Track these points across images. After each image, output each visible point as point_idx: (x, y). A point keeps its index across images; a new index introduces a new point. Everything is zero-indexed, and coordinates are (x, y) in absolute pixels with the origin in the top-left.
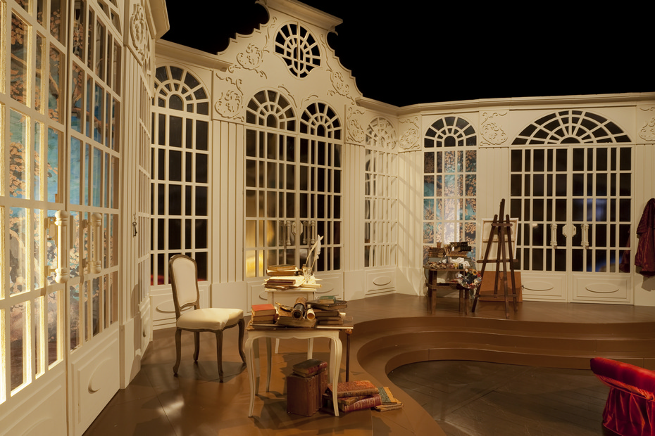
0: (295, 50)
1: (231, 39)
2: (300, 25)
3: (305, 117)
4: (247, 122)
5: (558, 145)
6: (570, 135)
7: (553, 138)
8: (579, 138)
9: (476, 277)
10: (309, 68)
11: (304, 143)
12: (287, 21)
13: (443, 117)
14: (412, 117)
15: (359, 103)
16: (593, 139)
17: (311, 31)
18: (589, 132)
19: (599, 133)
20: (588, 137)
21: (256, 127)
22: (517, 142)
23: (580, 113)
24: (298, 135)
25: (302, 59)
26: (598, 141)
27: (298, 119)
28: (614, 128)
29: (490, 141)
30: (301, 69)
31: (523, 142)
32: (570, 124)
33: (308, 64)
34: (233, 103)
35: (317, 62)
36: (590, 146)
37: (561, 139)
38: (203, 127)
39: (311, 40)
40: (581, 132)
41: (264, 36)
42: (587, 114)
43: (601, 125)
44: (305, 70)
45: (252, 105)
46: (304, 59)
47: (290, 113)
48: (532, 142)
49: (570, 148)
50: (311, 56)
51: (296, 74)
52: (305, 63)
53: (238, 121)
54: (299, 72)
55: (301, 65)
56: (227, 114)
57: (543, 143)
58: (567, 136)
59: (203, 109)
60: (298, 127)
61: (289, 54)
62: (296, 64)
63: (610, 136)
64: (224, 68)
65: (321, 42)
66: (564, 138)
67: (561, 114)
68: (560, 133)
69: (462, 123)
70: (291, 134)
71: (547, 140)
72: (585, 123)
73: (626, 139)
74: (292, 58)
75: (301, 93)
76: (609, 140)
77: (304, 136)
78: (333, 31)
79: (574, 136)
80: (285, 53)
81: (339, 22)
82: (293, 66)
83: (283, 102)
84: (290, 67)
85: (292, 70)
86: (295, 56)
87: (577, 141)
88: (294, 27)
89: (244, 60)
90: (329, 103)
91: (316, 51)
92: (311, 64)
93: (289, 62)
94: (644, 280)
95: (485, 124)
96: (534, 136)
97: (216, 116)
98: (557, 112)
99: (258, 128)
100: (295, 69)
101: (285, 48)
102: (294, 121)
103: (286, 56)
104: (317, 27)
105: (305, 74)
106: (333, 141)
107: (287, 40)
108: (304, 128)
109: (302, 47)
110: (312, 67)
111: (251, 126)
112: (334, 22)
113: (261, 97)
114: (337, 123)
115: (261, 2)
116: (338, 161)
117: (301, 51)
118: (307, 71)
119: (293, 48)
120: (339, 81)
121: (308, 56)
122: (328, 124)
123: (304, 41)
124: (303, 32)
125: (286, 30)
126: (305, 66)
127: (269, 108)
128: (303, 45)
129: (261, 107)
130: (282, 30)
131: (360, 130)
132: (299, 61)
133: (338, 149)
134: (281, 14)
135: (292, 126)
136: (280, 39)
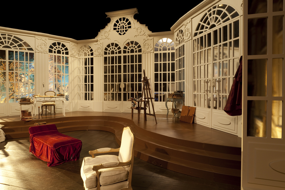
1: (99, 32)
2: (122, 17)
3: (125, 48)
4: (104, 54)
5: (208, 32)
7: (206, 28)
10: (126, 31)
11: (125, 57)
12: (118, 18)
16: (221, 21)
17: (127, 17)
18: (219, 18)
20: (219, 21)
22: (195, 35)
24: (122, 55)
25: (123, 28)
26: (223, 22)
27: (122, 49)
29: (186, 38)
32: (212, 16)
34: (99, 50)
35: (130, 27)
36: (220, 26)
37: (209, 27)
38: (92, 59)
39: (127, 20)
40: (216, 20)
41: (110, 26)
45: (106, 49)
47: (119, 48)
48: (199, 33)
53: (101, 55)
54: (122, 33)
56: (97, 54)
59: (92, 54)
60: (122, 52)
63: (229, 16)
64: (97, 41)
65: (131, 19)
67: (209, 12)
70: (120, 55)
71: (204, 30)
74: (120, 30)
75: (122, 40)
77: (125, 54)
78: (137, 13)
82: (120, 32)
83: (116, 45)
84: (119, 33)
87: (215, 26)
88: (120, 19)
89: (103, 37)
90: (135, 40)
91: (129, 23)
92: (127, 29)
93: (118, 32)
95: (185, 30)
96: (200, 30)
99: (107, 56)
100: (121, 33)
101: (117, 27)
102: (121, 50)
103: (117, 30)
104: (129, 14)
105: (125, 33)
106: (138, 54)
107: (118, 25)
108: (125, 52)
109: (123, 25)
110: (128, 30)
111: (106, 56)
112: (134, 11)
113: (109, 46)
114: (139, 46)
115: (108, 17)
116: (140, 61)
117: (123, 26)
118: (125, 32)
119: (120, 26)
120: (139, 31)
121: (126, 26)
122: (135, 48)
123: (125, 22)
124: (124, 19)
125: (117, 22)
126: (124, 31)
127: (112, 49)
128: (124, 23)
129: (109, 49)
130: (116, 22)
131: (150, 47)
132: (122, 30)
133: (140, 56)
134: (115, 17)
135: (120, 52)
136: (115, 25)
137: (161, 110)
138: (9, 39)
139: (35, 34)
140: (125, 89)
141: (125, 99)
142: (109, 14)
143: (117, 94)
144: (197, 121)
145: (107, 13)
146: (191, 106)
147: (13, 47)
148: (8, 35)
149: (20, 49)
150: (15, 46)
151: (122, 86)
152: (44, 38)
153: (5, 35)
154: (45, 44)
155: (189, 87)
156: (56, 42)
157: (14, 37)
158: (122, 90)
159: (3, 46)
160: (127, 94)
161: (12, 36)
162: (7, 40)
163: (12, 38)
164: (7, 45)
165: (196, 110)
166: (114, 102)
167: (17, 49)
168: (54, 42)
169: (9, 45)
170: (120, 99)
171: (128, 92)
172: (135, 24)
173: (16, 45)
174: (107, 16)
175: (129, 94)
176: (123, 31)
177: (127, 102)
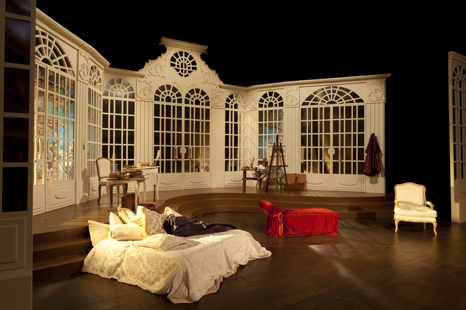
0: (182, 64)
1: (146, 63)
2: (184, 51)
3: (188, 96)
4: (155, 100)
5: (325, 105)
6: (332, 100)
7: (323, 101)
8: (336, 101)
9: (262, 174)
10: (190, 72)
11: (187, 109)
12: (177, 51)
13: (267, 92)
14: (252, 92)
15: (220, 87)
16: (344, 101)
17: (190, 53)
18: (341, 98)
19: (347, 98)
20: (341, 100)
21: (160, 103)
22: (304, 104)
23: (337, 87)
24: (183, 105)
25: (185, 68)
26: (346, 103)
27: (183, 97)
28: (354, 95)
29: (290, 104)
30: (185, 73)
31: (307, 104)
32: (332, 94)
33: (189, 70)
34: (147, 92)
35: (195, 69)
36: (342, 105)
37: (327, 102)
38: (132, 104)
39: (191, 58)
40: (337, 98)
41: (166, 59)
42: (340, 88)
43: (348, 94)
44: (187, 73)
45: (157, 92)
46: (187, 67)
47: (179, 95)
48: (312, 104)
49: (331, 106)
50: (191, 66)
51: (182, 76)
52: (187, 69)
53: (150, 100)
54: (184, 74)
55: (184, 71)
56: (144, 97)
57: (317, 104)
58: (330, 100)
59: (132, 96)
60: (183, 101)
61: (178, 66)
62: (182, 71)
63: (353, 99)
64: (142, 77)
65: (197, 58)
66: (328, 101)
67: (326, 88)
68: (326, 98)
69: (276, 95)
70: (179, 105)
71: (319, 103)
72: (339, 93)
73: (361, 101)
74: (180, 68)
75: (184, 85)
76: (352, 102)
77: (187, 105)
78: (205, 52)
79: (334, 100)
80: (176, 66)
81: (206, 47)
82: (180, 72)
83: (175, 90)
84: (179, 72)
85: (180, 74)
86: (182, 67)
87: (336, 103)
88: (181, 53)
89: (153, 72)
90: (202, 88)
91: (194, 63)
92: (191, 70)
93: (178, 70)
94: (371, 178)
95: (287, 95)
96: (313, 101)
97: (138, 99)
98: (324, 87)
100: (181, 73)
101: (176, 64)
102: (181, 99)
103: (176, 67)
104: (194, 51)
105: (187, 75)
106: (205, 107)
107: (177, 60)
108: (187, 102)
111: (157, 102)
112: (203, 48)
113: (162, 88)
114: (207, 98)
115: (162, 44)
116: (208, 117)
117: (185, 64)
118: (189, 74)
119: (180, 63)
120: (208, 77)
121: (189, 66)
122: (201, 99)
123: (187, 59)
124: (186, 54)
125: (176, 55)
126: (187, 71)
127: (167, 93)
128: (186, 61)
129: (162, 93)
130: (174, 55)
131: (221, 101)
132: (184, 69)
133: (208, 111)
134: (173, 48)
135: (180, 101)
136: (173, 60)
137: (233, 182)
138: (50, 45)
140: (186, 156)
141: (187, 170)
142: (165, 41)
143: (176, 163)
145: (162, 39)
147: (53, 63)
148: (49, 36)
149: (61, 69)
150: (56, 63)
151: (183, 151)
153: (46, 34)
157: (56, 43)
158: (183, 156)
159: (42, 57)
160: (190, 162)
161: (53, 39)
164: (47, 57)
166: (171, 174)
168: (92, 64)
169: (49, 58)
170: (179, 171)
171: (192, 160)
172: (201, 65)
173: (57, 59)
174: (160, 41)
175: (192, 162)
176: (185, 71)
177: (189, 174)
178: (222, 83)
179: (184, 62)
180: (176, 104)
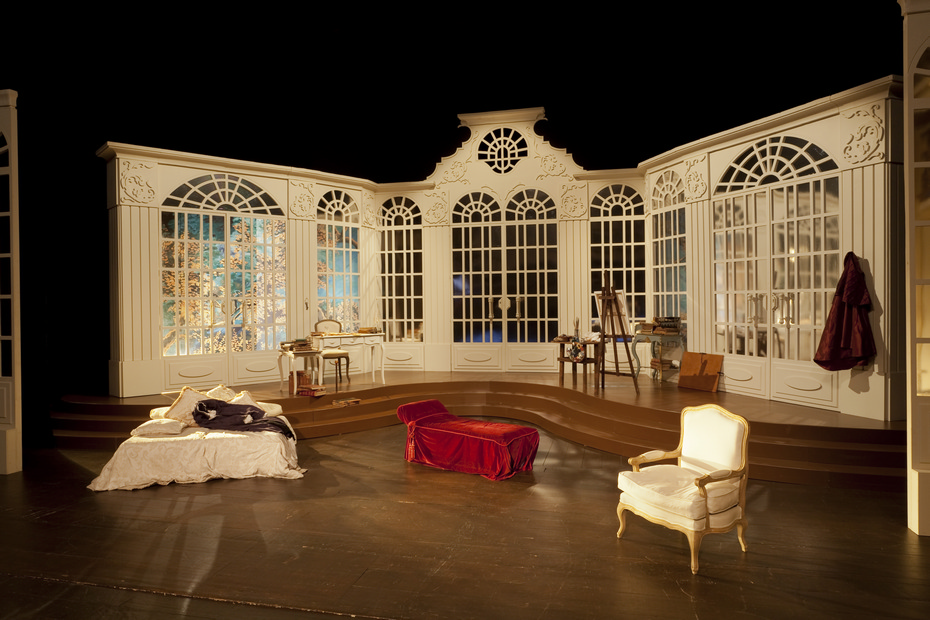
0: (500, 151)
1: (437, 164)
2: (502, 127)
3: (511, 206)
4: (453, 222)
5: (758, 188)
6: (769, 173)
7: (751, 179)
8: (778, 175)
10: (514, 162)
11: (510, 230)
12: (490, 130)
15: (578, 178)
16: (794, 172)
17: (515, 128)
18: (789, 164)
19: (800, 162)
20: (788, 171)
22: (718, 190)
23: (778, 139)
24: (503, 223)
25: (506, 156)
26: (800, 175)
27: (503, 209)
28: (815, 152)
29: (693, 194)
30: (505, 165)
31: (724, 190)
33: (513, 159)
34: (439, 211)
35: (524, 154)
36: (790, 182)
37: (760, 179)
38: (418, 233)
39: (516, 136)
40: (779, 166)
41: (470, 148)
42: (786, 139)
43: (801, 152)
44: (509, 165)
45: (458, 208)
46: (509, 155)
47: (495, 206)
48: (732, 189)
49: (768, 190)
50: (517, 151)
51: (500, 172)
52: (509, 159)
53: (445, 224)
54: (503, 168)
55: (502, 163)
56: (435, 221)
57: (742, 188)
58: (765, 174)
59: (418, 221)
60: (503, 216)
62: (499, 163)
63: (813, 164)
64: (432, 187)
65: (528, 133)
66: (763, 177)
67: (758, 145)
68: (758, 171)
70: (496, 224)
71: (746, 183)
72: (783, 152)
73: (831, 165)
74: (496, 159)
75: (502, 187)
76: (811, 171)
77: (511, 223)
78: (542, 118)
79: (773, 172)
80: (489, 157)
82: (496, 166)
83: (487, 199)
84: (494, 167)
85: (496, 170)
86: (499, 156)
87: (777, 180)
88: (497, 133)
89: (451, 177)
90: (538, 187)
91: (523, 144)
92: (517, 158)
93: (491, 164)
94: (853, 375)
96: (734, 181)
97: (425, 223)
98: (754, 144)
99: (462, 225)
100: (499, 168)
101: (489, 153)
102: (500, 213)
103: (489, 159)
104: (522, 122)
105: (510, 169)
106: (546, 221)
107: (491, 146)
108: (510, 216)
109: (506, 146)
110: (517, 161)
111: (457, 225)
112: (538, 113)
113: (465, 200)
114: (550, 203)
115: (463, 125)
116: (553, 239)
117: (505, 150)
118: (512, 166)
119: (497, 150)
120: (550, 163)
121: (513, 152)
122: (538, 207)
123: (509, 139)
124: (507, 132)
125: (489, 138)
126: (509, 162)
127: (474, 207)
128: (507, 143)
129: (466, 208)
130: (485, 139)
131: (579, 205)
132: (503, 159)
133: (552, 229)
134: (482, 126)
135: (497, 217)
136: (483, 147)
138: (232, 186)
139: (288, 173)
140: (511, 313)
141: (512, 338)
142: (466, 119)
143: (491, 325)
144: (727, 387)
145: (461, 117)
146: (708, 352)
147: (240, 207)
148: (230, 177)
149: (255, 212)
150: (245, 206)
151: (505, 304)
152: (307, 182)
153: (224, 176)
154: (311, 196)
155: (702, 308)
156: (333, 190)
157: (244, 181)
158: (505, 313)
159: (218, 205)
160: (518, 324)
161: (236, 179)
162: (227, 190)
163: (239, 184)
164: (227, 202)
165: (725, 362)
166: (483, 345)
167: (248, 212)
168: (327, 190)
169: (231, 203)
170: (498, 338)
171: (522, 320)
172: (537, 145)
173: (246, 201)
174: (459, 122)
175: (522, 323)
176: (506, 163)
177: (517, 345)
178: (580, 170)
179: (502, 146)
180: (491, 224)
